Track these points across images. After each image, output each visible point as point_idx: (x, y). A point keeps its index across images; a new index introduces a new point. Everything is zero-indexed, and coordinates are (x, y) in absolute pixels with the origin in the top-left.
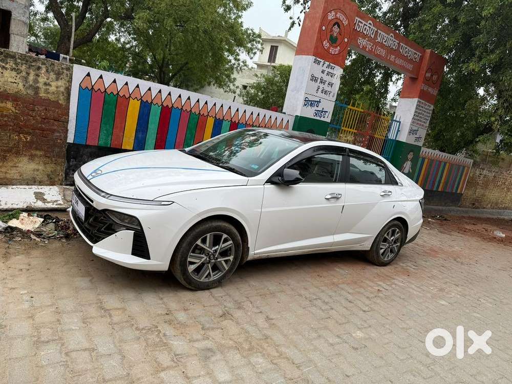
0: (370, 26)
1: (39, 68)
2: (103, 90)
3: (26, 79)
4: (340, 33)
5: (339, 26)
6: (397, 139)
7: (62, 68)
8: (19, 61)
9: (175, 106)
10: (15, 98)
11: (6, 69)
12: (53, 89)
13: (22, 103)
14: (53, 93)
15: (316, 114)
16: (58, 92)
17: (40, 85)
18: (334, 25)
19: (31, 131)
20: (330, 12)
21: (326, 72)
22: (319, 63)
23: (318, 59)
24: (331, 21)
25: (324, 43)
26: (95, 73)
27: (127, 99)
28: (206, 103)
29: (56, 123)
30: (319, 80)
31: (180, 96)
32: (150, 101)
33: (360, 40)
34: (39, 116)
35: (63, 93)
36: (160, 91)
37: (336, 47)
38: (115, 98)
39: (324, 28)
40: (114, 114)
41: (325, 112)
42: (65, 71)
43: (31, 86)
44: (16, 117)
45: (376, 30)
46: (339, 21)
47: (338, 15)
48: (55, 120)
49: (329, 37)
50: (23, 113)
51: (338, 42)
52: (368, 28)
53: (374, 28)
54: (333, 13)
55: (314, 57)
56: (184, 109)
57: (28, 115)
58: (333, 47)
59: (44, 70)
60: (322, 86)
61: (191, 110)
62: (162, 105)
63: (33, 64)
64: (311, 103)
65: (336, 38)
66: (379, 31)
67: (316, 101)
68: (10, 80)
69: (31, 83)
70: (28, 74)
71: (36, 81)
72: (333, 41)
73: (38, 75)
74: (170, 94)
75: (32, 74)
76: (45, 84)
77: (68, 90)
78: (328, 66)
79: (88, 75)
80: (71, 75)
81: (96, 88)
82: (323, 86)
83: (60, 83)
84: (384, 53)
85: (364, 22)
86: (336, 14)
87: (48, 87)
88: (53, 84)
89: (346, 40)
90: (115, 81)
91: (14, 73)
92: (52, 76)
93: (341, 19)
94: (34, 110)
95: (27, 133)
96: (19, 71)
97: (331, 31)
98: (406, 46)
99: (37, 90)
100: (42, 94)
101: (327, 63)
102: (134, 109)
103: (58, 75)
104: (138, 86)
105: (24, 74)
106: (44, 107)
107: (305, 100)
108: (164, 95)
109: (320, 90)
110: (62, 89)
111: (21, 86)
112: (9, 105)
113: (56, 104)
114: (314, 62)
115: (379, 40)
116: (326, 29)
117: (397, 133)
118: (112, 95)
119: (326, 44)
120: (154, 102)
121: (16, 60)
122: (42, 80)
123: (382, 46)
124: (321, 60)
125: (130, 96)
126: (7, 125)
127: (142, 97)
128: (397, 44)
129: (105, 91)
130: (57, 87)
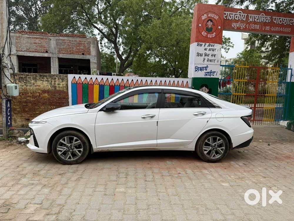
0: (240, 14)
1: (55, 78)
2: (81, 83)
3: (51, 84)
4: (214, 25)
5: (211, 21)
6: (291, 81)
7: (64, 77)
8: (48, 77)
9: (116, 84)
10: (48, 92)
11: (44, 81)
12: (61, 86)
13: (51, 93)
14: (62, 87)
15: (207, 75)
16: (63, 87)
17: (57, 85)
18: (208, 21)
19: (55, 104)
20: (203, 15)
21: (208, 49)
22: (201, 45)
23: (200, 43)
24: (204, 20)
25: (203, 33)
26: (77, 76)
27: (92, 85)
28: (132, 80)
29: (64, 100)
30: (204, 55)
31: (118, 80)
32: (103, 84)
33: (233, 24)
34: (57, 98)
35: (65, 87)
36: (107, 79)
37: (213, 33)
38: (87, 85)
39: (200, 25)
40: (87, 92)
41: (213, 72)
42: (65, 78)
43: (53, 86)
44: (49, 99)
45: (246, 15)
46: (211, 18)
47: (209, 16)
48: (64, 99)
49: (205, 29)
50: (52, 98)
51: (213, 30)
52: (238, 16)
53: (244, 14)
54: (205, 15)
55: (197, 43)
56: (121, 85)
57: (53, 98)
58: (210, 34)
59: (57, 79)
60: (206, 58)
61: (125, 85)
62: (109, 85)
63: (53, 77)
64: (200, 69)
65: (211, 28)
66: (249, 15)
67: (204, 67)
68: (46, 85)
69: (53, 85)
70: (52, 81)
71: (55, 84)
72: (209, 30)
73: (55, 81)
74: (112, 79)
75: (53, 81)
76: (58, 84)
77: (67, 85)
78: (209, 46)
79: (74, 77)
80: (68, 79)
81: (78, 82)
82: (208, 57)
83: (64, 83)
84: (258, 27)
85: (234, 13)
86: (208, 15)
87: (59, 85)
88: (61, 84)
89: (219, 27)
90: (86, 78)
91: (47, 82)
92: (61, 80)
93: (212, 16)
94: (55, 96)
95: (54, 105)
96: (48, 81)
97: (206, 25)
98: (278, 18)
99: (55, 87)
100: (57, 89)
101: (207, 44)
102: (96, 89)
103: (63, 80)
104: (97, 79)
105: (50, 82)
106: (59, 94)
107: (196, 68)
108: (110, 80)
109: (206, 60)
110: (65, 85)
111: (49, 87)
112: (46, 95)
113: (63, 92)
114: (198, 45)
115: (251, 20)
116: (202, 25)
117: (291, 77)
118: (85, 84)
119: (204, 33)
120: (106, 84)
121: (47, 77)
122: (57, 83)
123: (255, 23)
124: (203, 43)
125: (94, 84)
126: (46, 103)
127: (99, 83)
128: (270, 19)
129: (82, 83)
130: (63, 85)
